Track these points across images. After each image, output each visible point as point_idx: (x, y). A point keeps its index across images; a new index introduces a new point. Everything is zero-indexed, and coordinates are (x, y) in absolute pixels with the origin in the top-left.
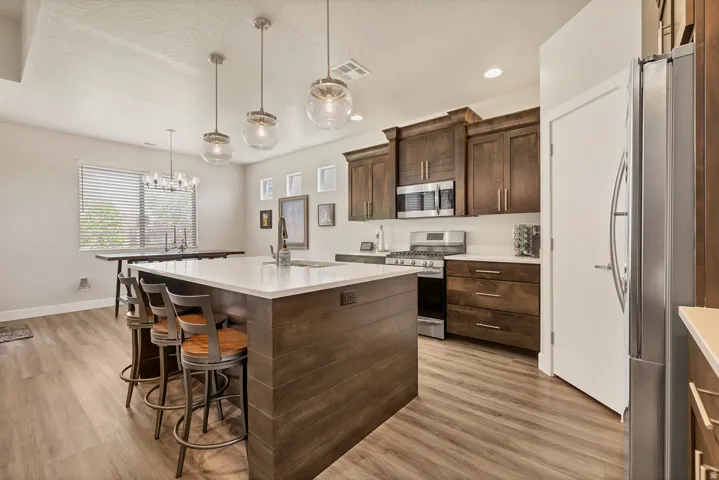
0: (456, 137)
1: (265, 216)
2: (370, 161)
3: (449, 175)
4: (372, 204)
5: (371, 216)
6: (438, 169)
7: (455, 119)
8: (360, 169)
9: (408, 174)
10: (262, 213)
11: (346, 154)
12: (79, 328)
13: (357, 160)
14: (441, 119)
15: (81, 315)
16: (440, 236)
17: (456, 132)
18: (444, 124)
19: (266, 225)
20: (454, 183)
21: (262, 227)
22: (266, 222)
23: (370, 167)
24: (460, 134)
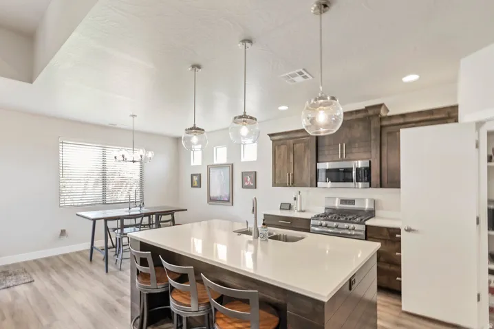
0: (372, 126)
1: (195, 178)
2: (292, 141)
3: (365, 156)
4: (293, 175)
5: (293, 183)
6: (354, 150)
7: (371, 112)
8: (283, 147)
9: (326, 152)
10: (192, 175)
11: (271, 135)
12: (65, 271)
13: (280, 140)
14: (357, 112)
15: (61, 258)
16: (352, 202)
17: (372, 122)
18: (360, 115)
19: (196, 184)
20: (370, 162)
21: (192, 186)
22: (196, 182)
23: (292, 146)
24: (375, 124)
